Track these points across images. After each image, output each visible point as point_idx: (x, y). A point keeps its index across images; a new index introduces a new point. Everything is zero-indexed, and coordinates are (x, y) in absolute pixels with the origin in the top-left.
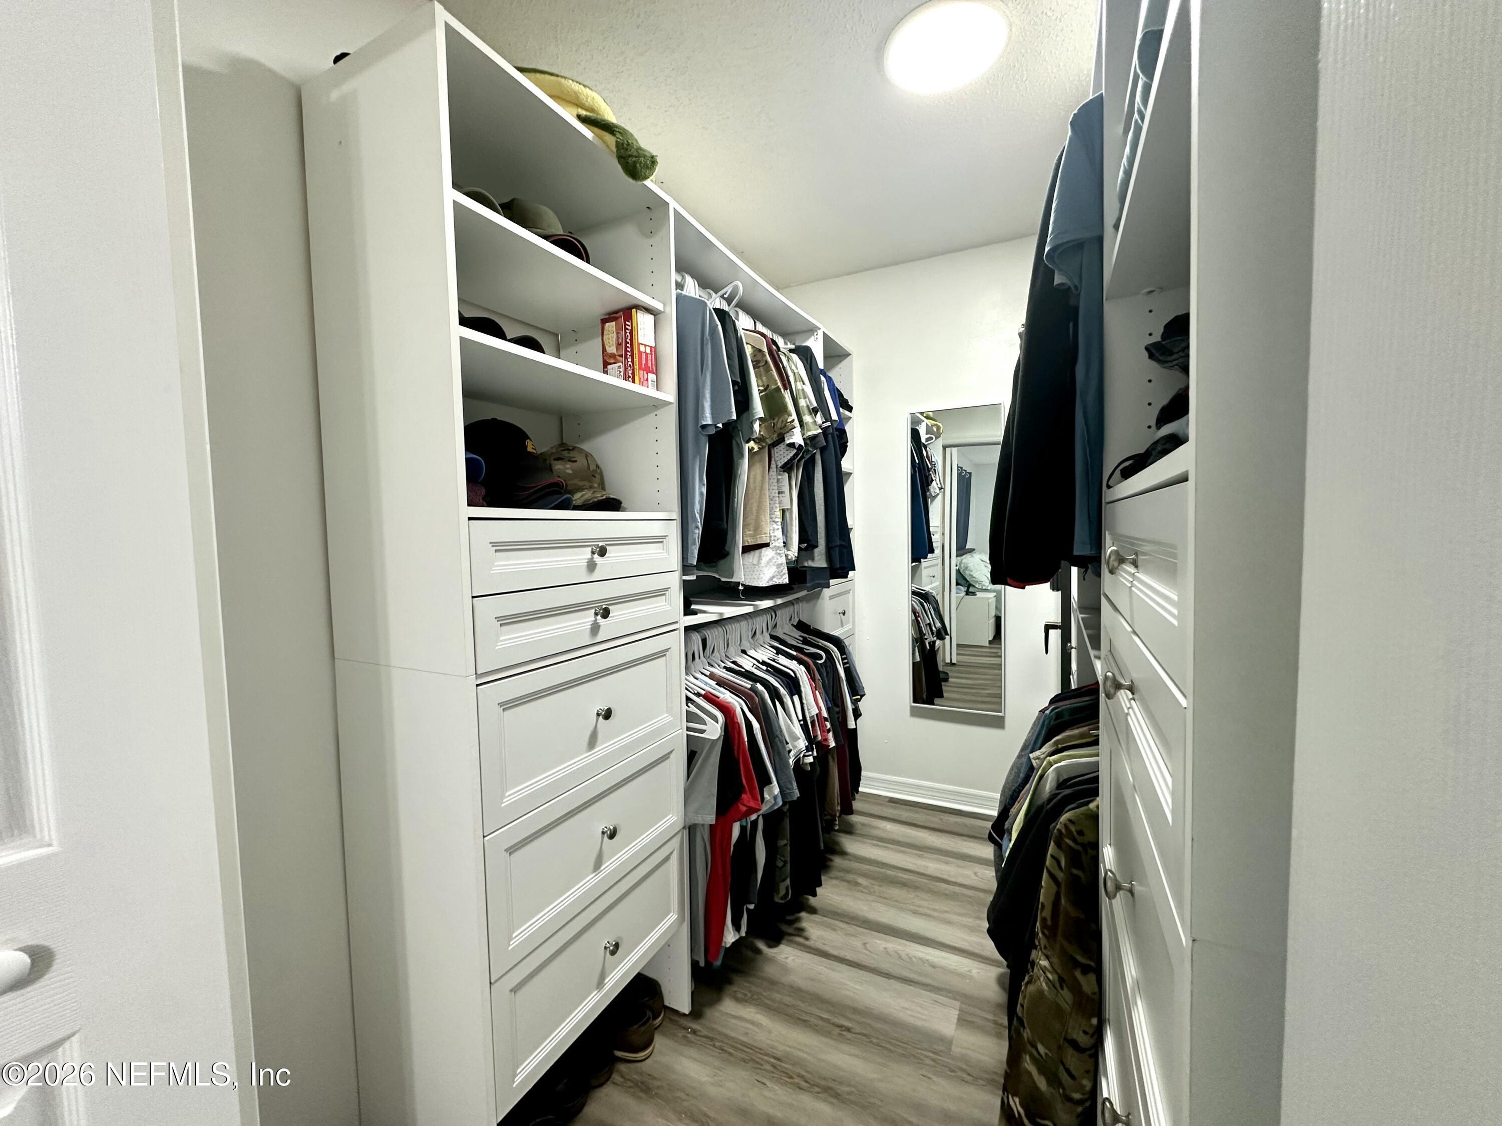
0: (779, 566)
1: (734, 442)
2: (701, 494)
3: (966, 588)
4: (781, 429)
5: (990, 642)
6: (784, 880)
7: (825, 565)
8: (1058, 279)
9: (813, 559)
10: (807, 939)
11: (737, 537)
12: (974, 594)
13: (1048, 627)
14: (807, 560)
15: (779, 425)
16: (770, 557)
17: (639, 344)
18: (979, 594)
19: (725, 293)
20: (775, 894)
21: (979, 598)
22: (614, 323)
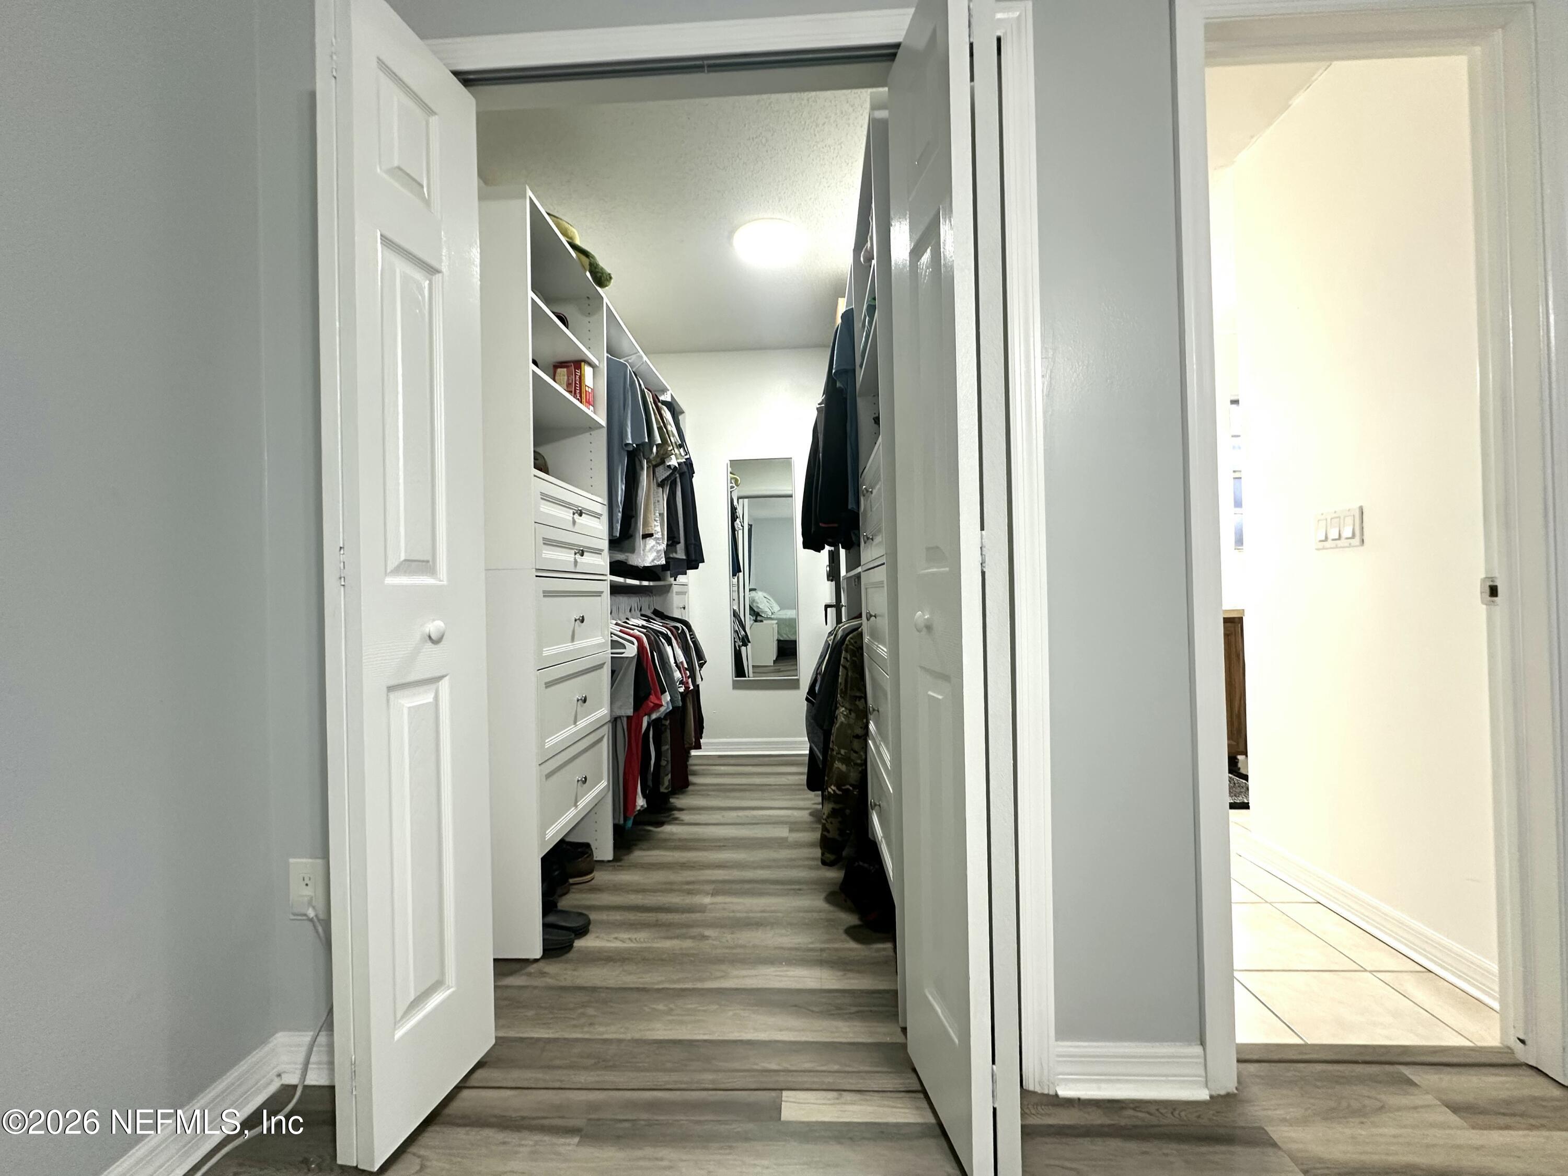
0: (658, 552)
1: (637, 459)
2: (622, 489)
3: (755, 617)
4: (663, 454)
5: (775, 662)
6: (667, 775)
7: (684, 557)
8: (838, 385)
9: (676, 552)
10: (682, 820)
11: (638, 525)
12: (761, 621)
13: (827, 607)
14: (672, 553)
15: (662, 452)
16: (652, 545)
17: (586, 386)
18: (765, 622)
19: (630, 359)
20: (661, 786)
21: (766, 624)
22: (565, 370)
